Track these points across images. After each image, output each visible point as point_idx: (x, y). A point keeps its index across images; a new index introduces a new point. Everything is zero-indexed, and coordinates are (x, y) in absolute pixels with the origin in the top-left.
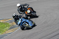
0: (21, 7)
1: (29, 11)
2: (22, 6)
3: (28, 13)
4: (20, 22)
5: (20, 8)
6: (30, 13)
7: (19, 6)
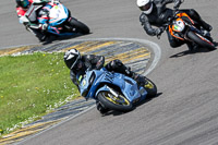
0: (155, 9)
1: (179, 26)
2: (159, 6)
3: (176, 32)
4: (85, 84)
5: (148, 12)
6: (184, 32)
7: (143, 4)
